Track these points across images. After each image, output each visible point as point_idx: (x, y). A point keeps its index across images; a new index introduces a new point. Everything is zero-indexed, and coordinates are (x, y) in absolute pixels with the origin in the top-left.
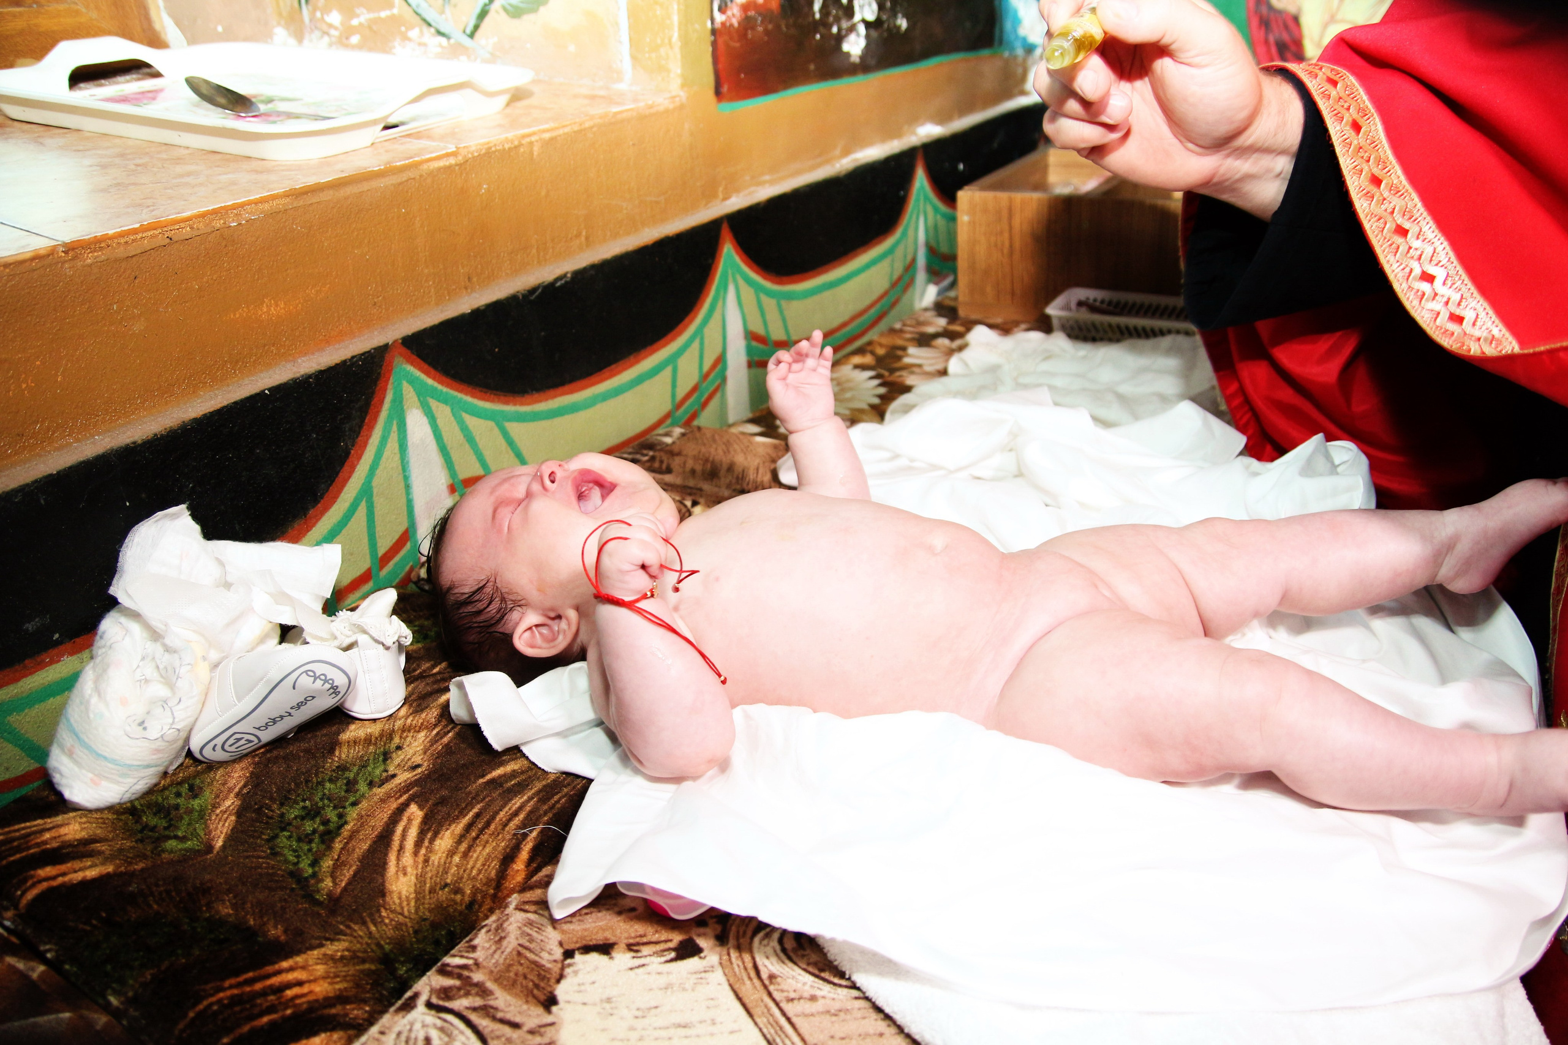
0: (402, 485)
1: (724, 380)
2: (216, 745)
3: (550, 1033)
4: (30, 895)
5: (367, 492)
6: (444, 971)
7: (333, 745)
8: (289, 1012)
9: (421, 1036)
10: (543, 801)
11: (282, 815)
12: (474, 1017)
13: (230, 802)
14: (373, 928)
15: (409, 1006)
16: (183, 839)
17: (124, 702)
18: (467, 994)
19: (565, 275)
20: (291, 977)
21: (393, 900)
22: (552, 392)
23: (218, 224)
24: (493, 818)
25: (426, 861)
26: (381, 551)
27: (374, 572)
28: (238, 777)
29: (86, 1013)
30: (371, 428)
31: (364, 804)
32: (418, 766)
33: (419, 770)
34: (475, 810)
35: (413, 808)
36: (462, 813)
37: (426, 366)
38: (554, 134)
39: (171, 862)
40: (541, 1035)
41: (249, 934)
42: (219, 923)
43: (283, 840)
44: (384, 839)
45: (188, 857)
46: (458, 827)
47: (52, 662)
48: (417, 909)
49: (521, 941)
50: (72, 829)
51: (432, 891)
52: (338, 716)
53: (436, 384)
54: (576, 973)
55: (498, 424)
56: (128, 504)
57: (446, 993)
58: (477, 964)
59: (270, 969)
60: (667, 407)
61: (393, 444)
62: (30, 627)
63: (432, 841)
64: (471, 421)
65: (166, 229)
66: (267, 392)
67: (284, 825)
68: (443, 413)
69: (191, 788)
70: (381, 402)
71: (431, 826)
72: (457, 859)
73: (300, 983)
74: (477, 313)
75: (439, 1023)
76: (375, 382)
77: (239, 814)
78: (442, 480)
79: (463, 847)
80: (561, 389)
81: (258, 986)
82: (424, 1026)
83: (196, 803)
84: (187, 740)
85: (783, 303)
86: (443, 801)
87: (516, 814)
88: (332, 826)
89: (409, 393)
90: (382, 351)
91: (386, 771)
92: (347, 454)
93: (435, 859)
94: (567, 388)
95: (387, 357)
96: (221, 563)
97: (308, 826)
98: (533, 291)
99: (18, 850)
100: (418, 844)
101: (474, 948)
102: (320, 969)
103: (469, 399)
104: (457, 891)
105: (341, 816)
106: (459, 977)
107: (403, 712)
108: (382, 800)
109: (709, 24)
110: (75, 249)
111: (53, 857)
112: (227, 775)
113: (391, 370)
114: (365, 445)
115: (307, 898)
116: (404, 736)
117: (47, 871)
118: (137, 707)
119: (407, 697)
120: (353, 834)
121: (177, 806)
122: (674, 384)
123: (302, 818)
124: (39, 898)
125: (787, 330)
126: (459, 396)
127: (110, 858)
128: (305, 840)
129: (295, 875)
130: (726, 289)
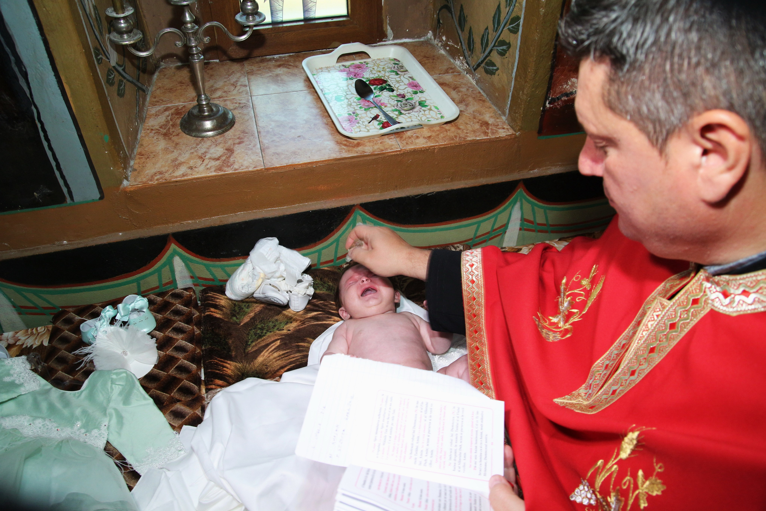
1: (506, 232)
4: (207, 313)
5: (337, 241)
7: (280, 313)
8: (222, 373)
10: (301, 358)
11: (257, 325)
13: (252, 314)
14: (248, 365)
16: (237, 318)
20: (228, 365)
21: (256, 361)
22: (417, 225)
23: (310, 166)
24: (289, 355)
25: (269, 357)
26: (338, 256)
27: (335, 260)
28: (260, 307)
29: (197, 347)
30: (343, 225)
31: (272, 333)
32: (290, 330)
33: (289, 332)
34: (289, 351)
35: (279, 341)
36: (285, 350)
37: (367, 212)
38: (446, 146)
39: (231, 323)
41: (229, 350)
42: (227, 344)
43: (252, 332)
44: (267, 345)
45: (235, 324)
46: (281, 353)
47: (238, 259)
48: (258, 367)
50: (223, 302)
51: (263, 365)
53: (370, 217)
59: (226, 361)
60: (472, 237)
62: (234, 251)
63: (274, 352)
66: (311, 211)
67: (255, 328)
69: (248, 306)
70: (348, 219)
71: (278, 348)
72: (275, 360)
73: (227, 368)
74: (391, 200)
76: (347, 214)
77: (251, 319)
79: (278, 358)
80: (422, 225)
81: (221, 363)
83: (247, 310)
84: (253, 293)
85: (548, 211)
86: (285, 344)
87: (293, 358)
88: (262, 334)
89: (359, 218)
91: (283, 327)
92: (333, 230)
93: (271, 358)
95: (353, 208)
96: (280, 253)
97: (259, 332)
98: (418, 195)
99: (212, 300)
100: (271, 351)
102: (233, 368)
104: (267, 368)
105: (266, 333)
107: (301, 313)
108: (276, 335)
109: (542, 108)
110: (267, 169)
111: (216, 306)
112: (257, 306)
113: (354, 211)
114: (340, 229)
115: (245, 349)
116: (294, 320)
117: (212, 309)
118: (245, 282)
119: (305, 308)
120: (264, 339)
121: (243, 309)
122: (477, 230)
123: (260, 329)
124: (207, 315)
125: (547, 220)
126: (378, 221)
127: (223, 314)
128: (255, 334)
129: (247, 342)
130: (515, 204)
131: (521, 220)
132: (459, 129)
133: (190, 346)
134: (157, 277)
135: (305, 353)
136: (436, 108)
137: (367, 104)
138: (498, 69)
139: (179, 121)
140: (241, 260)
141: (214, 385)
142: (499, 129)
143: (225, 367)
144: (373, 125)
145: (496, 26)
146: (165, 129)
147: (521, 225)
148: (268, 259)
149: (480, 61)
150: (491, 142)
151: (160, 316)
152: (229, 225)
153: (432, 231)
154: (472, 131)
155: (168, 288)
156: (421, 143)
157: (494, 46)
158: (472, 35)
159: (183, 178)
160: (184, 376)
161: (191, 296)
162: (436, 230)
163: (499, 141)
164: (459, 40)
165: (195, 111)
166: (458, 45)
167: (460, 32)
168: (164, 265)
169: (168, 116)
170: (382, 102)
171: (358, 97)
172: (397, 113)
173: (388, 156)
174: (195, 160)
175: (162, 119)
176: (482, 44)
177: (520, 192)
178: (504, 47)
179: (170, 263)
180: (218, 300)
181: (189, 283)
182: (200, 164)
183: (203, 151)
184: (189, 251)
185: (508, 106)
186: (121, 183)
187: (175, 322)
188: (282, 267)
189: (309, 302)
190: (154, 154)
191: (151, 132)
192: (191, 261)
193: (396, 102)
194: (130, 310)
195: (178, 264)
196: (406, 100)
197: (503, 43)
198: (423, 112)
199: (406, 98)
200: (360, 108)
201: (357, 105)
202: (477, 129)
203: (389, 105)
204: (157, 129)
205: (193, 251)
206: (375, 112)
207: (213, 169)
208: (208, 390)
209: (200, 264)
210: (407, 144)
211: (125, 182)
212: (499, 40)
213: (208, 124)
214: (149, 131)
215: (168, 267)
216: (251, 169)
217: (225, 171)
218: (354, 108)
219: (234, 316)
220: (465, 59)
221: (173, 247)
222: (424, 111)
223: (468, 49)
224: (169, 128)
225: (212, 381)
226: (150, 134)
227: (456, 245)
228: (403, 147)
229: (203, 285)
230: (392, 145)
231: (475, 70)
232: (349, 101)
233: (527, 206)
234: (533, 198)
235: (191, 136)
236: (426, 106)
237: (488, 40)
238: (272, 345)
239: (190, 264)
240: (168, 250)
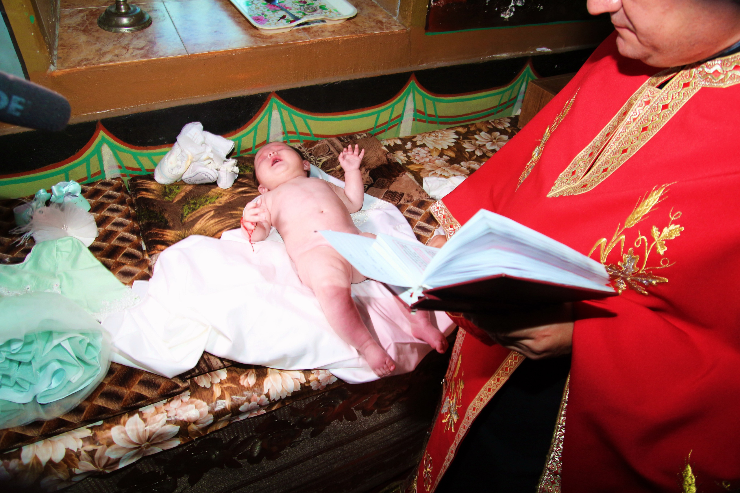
0: (267, 129)
1: (401, 122)
2: (187, 180)
4: (139, 196)
5: (255, 129)
7: (210, 190)
8: (162, 239)
11: (189, 201)
13: (183, 194)
16: (169, 198)
17: (171, 163)
19: (339, 82)
20: (167, 233)
21: (194, 228)
22: (326, 114)
23: (229, 54)
24: (225, 221)
25: (206, 224)
26: (256, 144)
27: (253, 148)
28: (188, 188)
29: (134, 223)
30: (261, 112)
31: (205, 207)
33: (220, 204)
35: (213, 212)
36: (220, 217)
37: (282, 100)
38: (348, 38)
41: (166, 222)
42: (163, 217)
43: (186, 207)
44: (202, 216)
45: (169, 202)
46: (217, 220)
47: (164, 147)
48: (196, 232)
50: (153, 186)
51: (202, 230)
52: (215, 184)
53: (284, 105)
55: (303, 119)
59: (165, 230)
60: (373, 126)
61: (266, 118)
62: (161, 139)
63: (210, 220)
64: (294, 117)
66: (231, 98)
67: (188, 203)
68: (285, 113)
69: (178, 187)
70: (265, 106)
71: (213, 217)
72: (211, 226)
73: (168, 236)
74: (303, 88)
76: (264, 101)
77: (182, 197)
78: (281, 130)
79: (214, 225)
80: (329, 114)
81: (161, 233)
83: (177, 191)
84: (182, 176)
85: (436, 103)
86: (219, 213)
87: (229, 223)
88: (196, 208)
89: (275, 105)
90: (268, 93)
92: (252, 117)
94: (332, 113)
95: (270, 95)
96: (205, 138)
97: (192, 206)
98: (326, 84)
99: (142, 186)
100: (208, 219)
102: (172, 235)
103: (295, 111)
105: (199, 207)
107: (229, 189)
108: (209, 207)
109: (427, 6)
110: (191, 56)
111: (147, 190)
112: (186, 187)
113: (270, 99)
114: (257, 116)
115: (181, 221)
116: (224, 195)
117: (144, 193)
118: (174, 165)
119: (233, 186)
120: (198, 212)
121: (173, 190)
122: (377, 119)
123: (192, 204)
124: (140, 198)
125: (435, 111)
126: (292, 109)
127: (155, 195)
128: (190, 208)
129: (182, 215)
130: (408, 94)
131: (414, 111)
132: (358, 25)
133: (128, 222)
134: (85, 167)
135: (239, 219)
136: (335, 10)
137: (273, 8)
139: (96, 21)
140: (167, 149)
141: (158, 250)
142: (392, 25)
143: (166, 235)
144: (282, 23)
146: (83, 26)
147: (414, 115)
148: (195, 142)
150: (386, 35)
151: (93, 201)
152: (156, 111)
153: (338, 120)
154: (369, 27)
155: (97, 178)
156: (327, 37)
159: (111, 64)
160: (127, 245)
161: (121, 184)
162: (342, 119)
163: (392, 35)
165: (113, 10)
168: (92, 154)
169: (84, 16)
170: (286, 6)
171: (265, 2)
172: (302, 14)
173: (299, 46)
174: (119, 50)
175: (78, 19)
177: (413, 84)
179: (98, 152)
180: (148, 185)
181: (117, 173)
182: (125, 53)
183: (126, 43)
184: (117, 139)
185: (399, 7)
186: (48, 68)
187: (109, 204)
188: (209, 149)
189: (236, 181)
190: (76, 45)
191: (68, 29)
192: (119, 149)
193: (299, 7)
194: (64, 192)
195: (107, 152)
196: (308, 5)
198: (324, 14)
199: (308, 3)
200: (268, 10)
201: (264, 9)
202: (374, 26)
203: (293, 9)
204: (75, 27)
205: (121, 139)
206: (282, 13)
207: (139, 56)
208: (150, 256)
209: (127, 152)
210: (314, 36)
211: (52, 67)
213: (125, 21)
214: (66, 28)
215: (96, 156)
216: (175, 56)
217: (151, 58)
218: (262, 11)
219: (165, 196)
221: (102, 134)
222: (326, 13)
224: (87, 26)
225: (154, 247)
226: (68, 30)
227: (360, 134)
228: (312, 38)
229: (131, 175)
230: (301, 37)
232: (256, 6)
233: (419, 97)
234: (423, 90)
235: (111, 31)
236: (326, 9)
238: (207, 215)
239: (118, 153)
240: (97, 137)
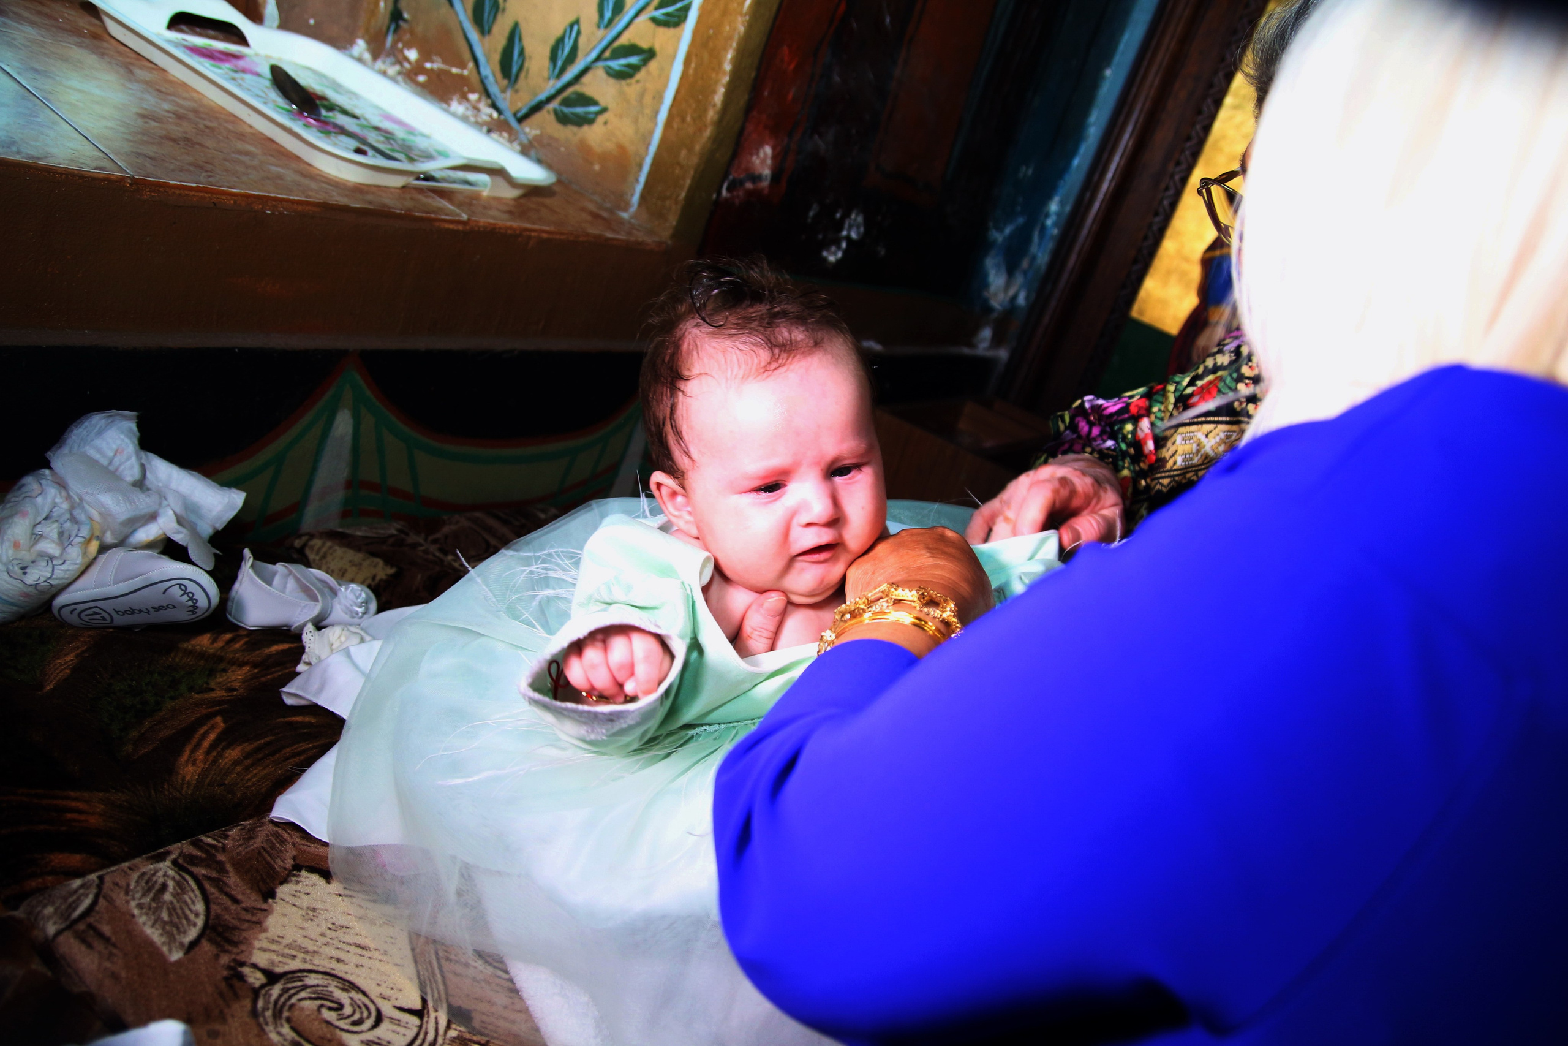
0: (311, 464)
2: (75, 609)
3: (260, 915)
5: (279, 460)
6: (197, 844)
7: (172, 648)
8: (64, 828)
9: (161, 880)
12: (207, 886)
13: (71, 658)
14: (153, 793)
15: (161, 858)
16: (21, 672)
17: (16, 546)
18: (208, 866)
19: (514, 351)
21: (177, 779)
28: (84, 642)
31: (180, 701)
32: (235, 690)
33: (235, 693)
34: (268, 739)
35: (219, 719)
36: (257, 738)
37: (370, 380)
38: (551, 236)
39: (5, 686)
40: (253, 915)
43: (104, 703)
48: (194, 793)
49: (265, 845)
53: (372, 396)
54: (297, 882)
55: (409, 448)
56: (88, 393)
57: (192, 860)
58: (224, 849)
59: (59, 793)
60: (553, 488)
61: (316, 431)
63: (224, 749)
64: (388, 437)
65: (215, 196)
66: (237, 350)
68: (368, 421)
74: (430, 353)
75: (177, 877)
76: (326, 375)
77: (75, 669)
78: (344, 474)
81: (45, 802)
82: (165, 875)
83: (41, 649)
86: (244, 723)
89: (348, 394)
90: (342, 354)
91: (207, 683)
93: (222, 762)
94: (481, 441)
95: (344, 360)
96: (144, 469)
97: (129, 700)
98: (483, 352)
100: (213, 746)
101: (226, 837)
102: (101, 808)
103: (393, 419)
105: (158, 703)
106: (207, 852)
108: (195, 705)
109: (714, 196)
113: (341, 369)
114: (295, 422)
115: (110, 752)
118: (26, 554)
120: (164, 719)
121: (24, 645)
122: (567, 472)
126: (387, 413)
129: (103, 731)
137: (318, 123)
138: (604, 110)
143: (68, 810)
145: (608, 15)
148: (116, 477)
149: (542, 97)
157: (599, 58)
158: (520, 40)
162: (497, 460)
163: (637, 247)
164: (467, 55)
166: (463, 66)
167: (474, 35)
170: (357, 132)
176: (553, 58)
178: (634, 60)
185: (640, 188)
197: (632, 50)
206: (352, 143)
210: (473, 212)
212: (616, 44)
220: (488, 95)
223: (499, 75)
231: (520, 120)
237: (575, 49)
238: (202, 731)
